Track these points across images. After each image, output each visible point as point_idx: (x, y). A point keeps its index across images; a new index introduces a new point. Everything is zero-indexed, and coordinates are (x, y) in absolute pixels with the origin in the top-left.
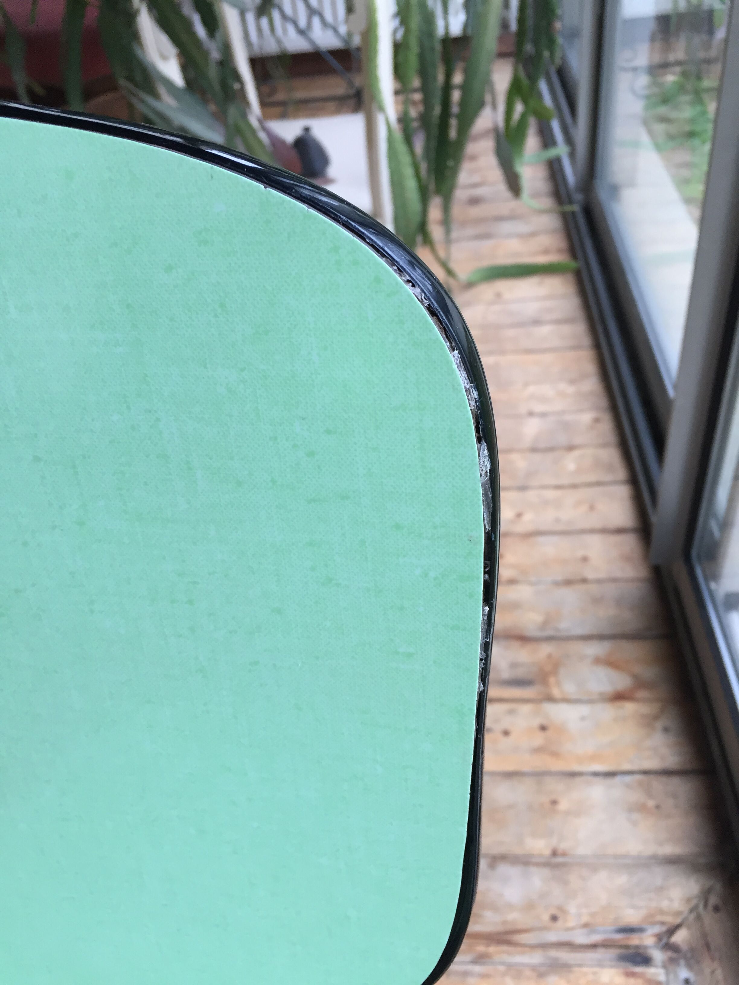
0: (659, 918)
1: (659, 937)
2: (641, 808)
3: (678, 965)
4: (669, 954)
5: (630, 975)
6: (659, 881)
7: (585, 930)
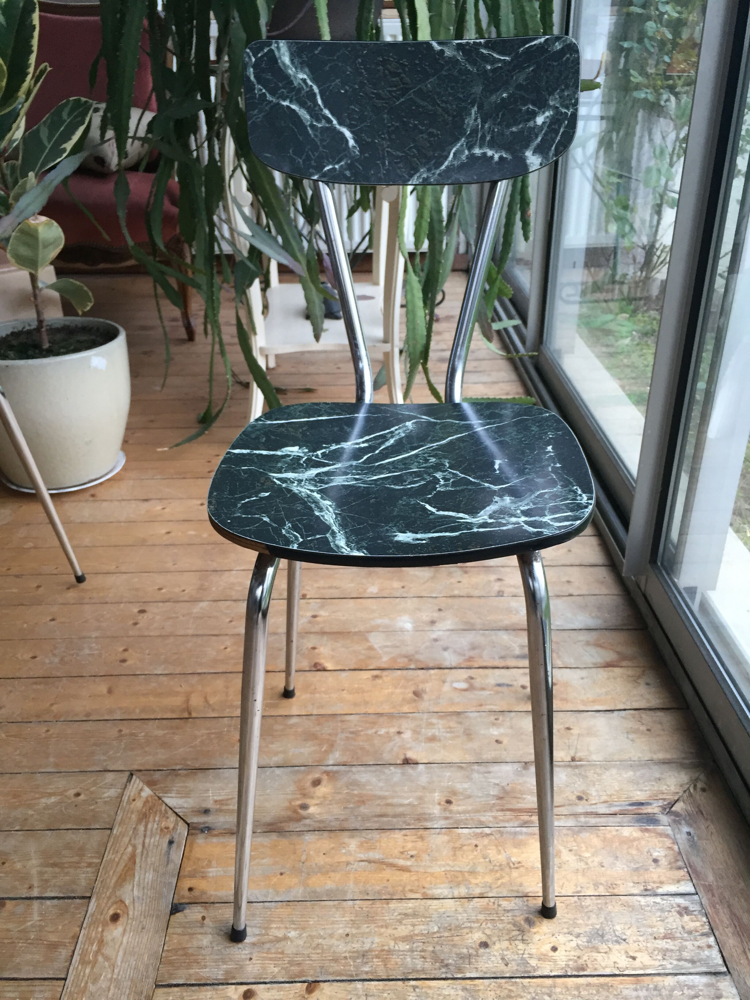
0: (661, 796)
1: (664, 808)
2: (636, 731)
3: (680, 824)
4: (673, 817)
5: (642, 831)
6: (657, 775)
7: (605, 805)
